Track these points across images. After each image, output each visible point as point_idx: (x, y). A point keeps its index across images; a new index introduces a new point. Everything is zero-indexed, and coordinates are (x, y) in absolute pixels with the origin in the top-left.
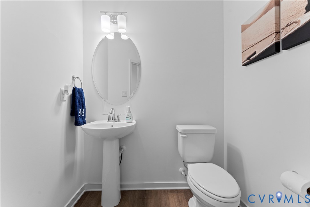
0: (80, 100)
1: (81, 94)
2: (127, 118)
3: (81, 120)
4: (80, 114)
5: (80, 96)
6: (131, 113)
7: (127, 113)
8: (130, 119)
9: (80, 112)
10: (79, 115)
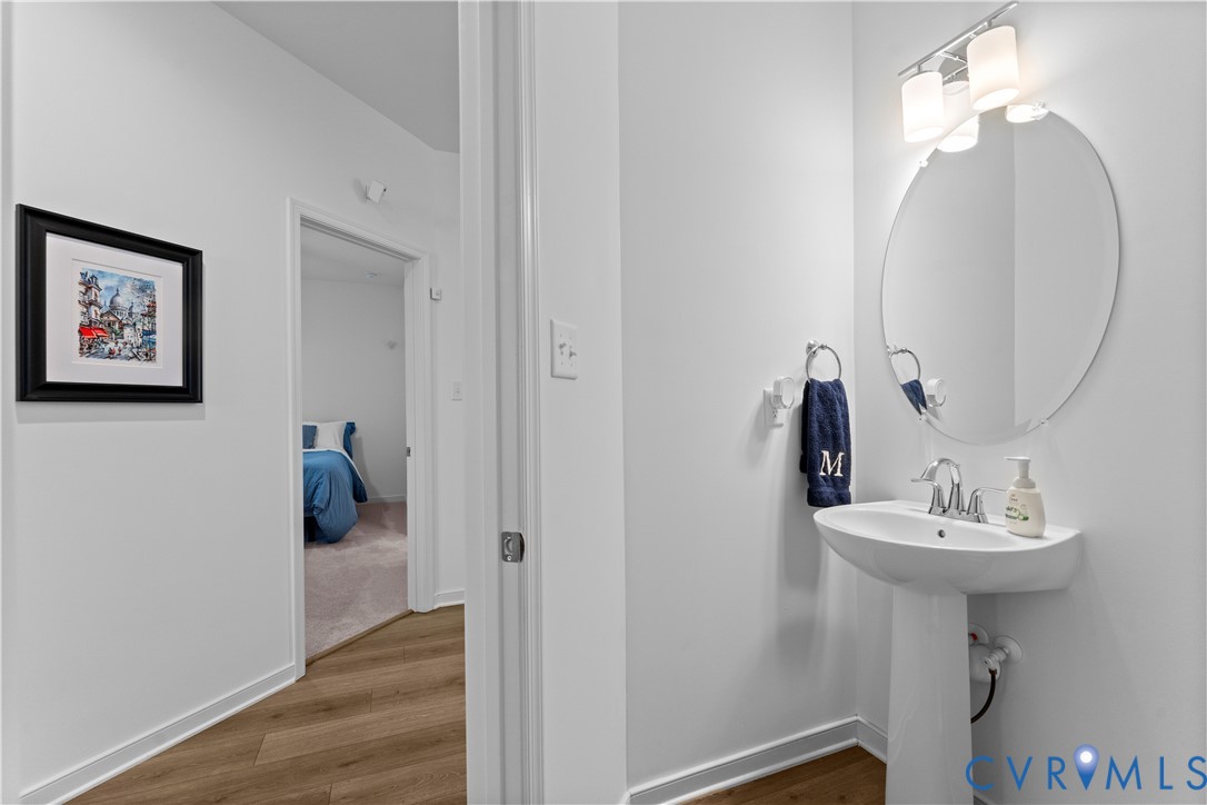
0: (827, 421)
1: (831, 400)
2: (1008, 509)
3: (827, 490)
4: (825, 470)
5: (826, 410)
6: (1037, 490)
7: (1012, 488)
8: (1026, 519)
9: (826, 464)
10: (822, 474)
